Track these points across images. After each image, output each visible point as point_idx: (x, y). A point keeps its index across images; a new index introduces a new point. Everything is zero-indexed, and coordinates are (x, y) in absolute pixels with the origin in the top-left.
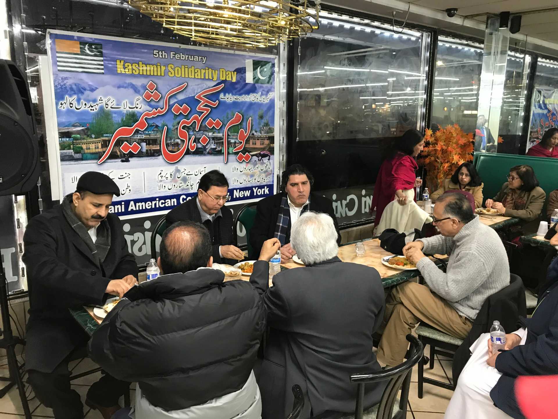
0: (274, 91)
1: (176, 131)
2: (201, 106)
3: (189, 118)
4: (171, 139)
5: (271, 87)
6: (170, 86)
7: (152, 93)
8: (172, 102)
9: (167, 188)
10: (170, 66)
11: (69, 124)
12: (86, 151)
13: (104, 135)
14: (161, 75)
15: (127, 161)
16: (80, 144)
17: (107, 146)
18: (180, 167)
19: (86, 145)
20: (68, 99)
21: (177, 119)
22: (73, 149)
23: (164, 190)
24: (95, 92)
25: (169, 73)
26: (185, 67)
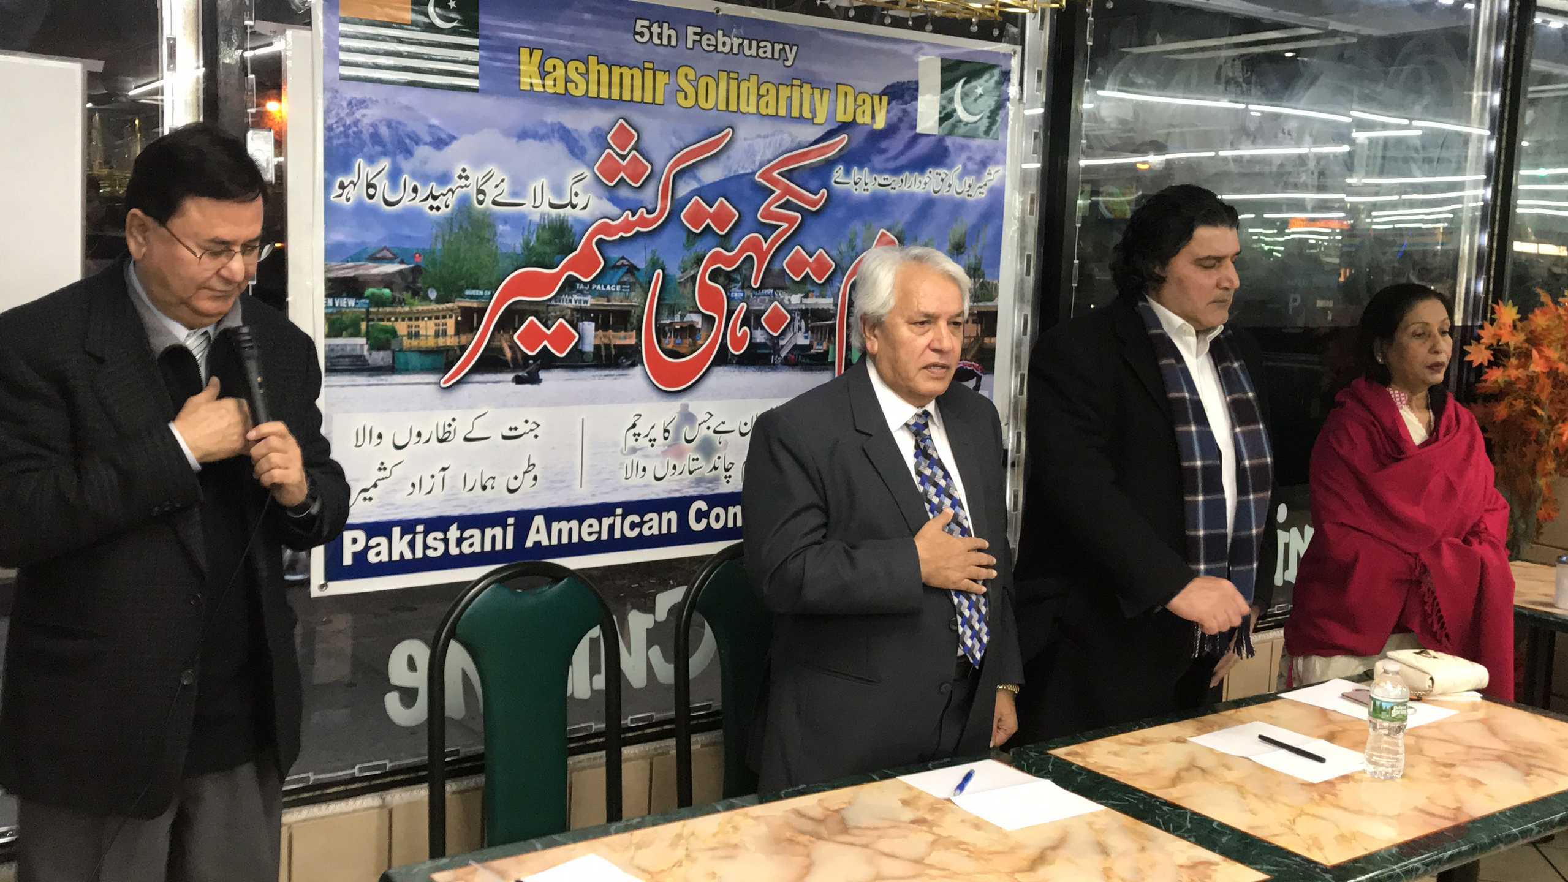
0: (1004, 163)
1: (689, 284)
2: (772, 203)
3: (733, 243)
4: (672, 313)
5: (995, 150)
6: (680, 138)
7: (623, 158)
8: (683, 190)
9: (650, 474)
10: (682, 71)
11: (360, 253)
12: (406, 343)
13: (468, 292)
14: (654, 102)
15: (534, 380)
16: (389, 320)
18: (698, 404)
19: (406, 323)
20: (363, 170)
21: (693, 249)
22: (368, 335)
23: (643, 481)
25: (681, 95)
26: (729, 78)
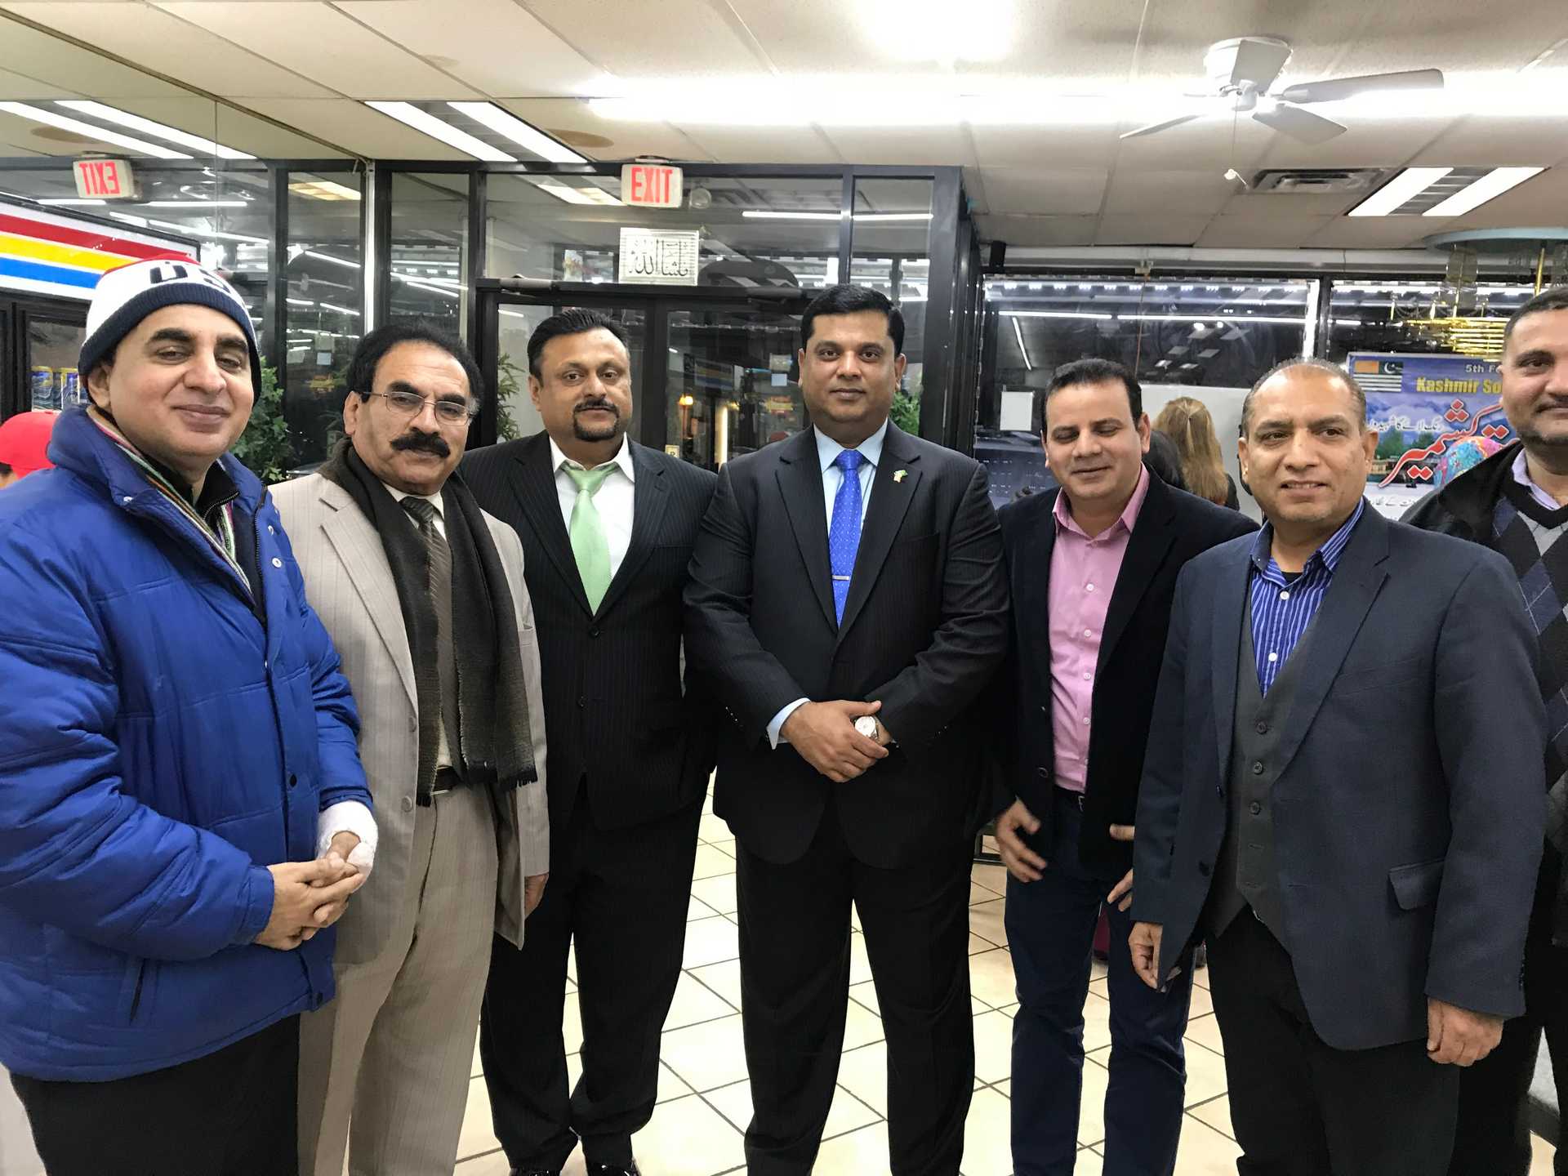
6: (1483, 404)
7: (1457, 412)
10: (1486, 381)
13: (1391, 457)
14: (1472, 392)
15: (1414, 486)
17: (1392, 469)
24: (1389, 412)
